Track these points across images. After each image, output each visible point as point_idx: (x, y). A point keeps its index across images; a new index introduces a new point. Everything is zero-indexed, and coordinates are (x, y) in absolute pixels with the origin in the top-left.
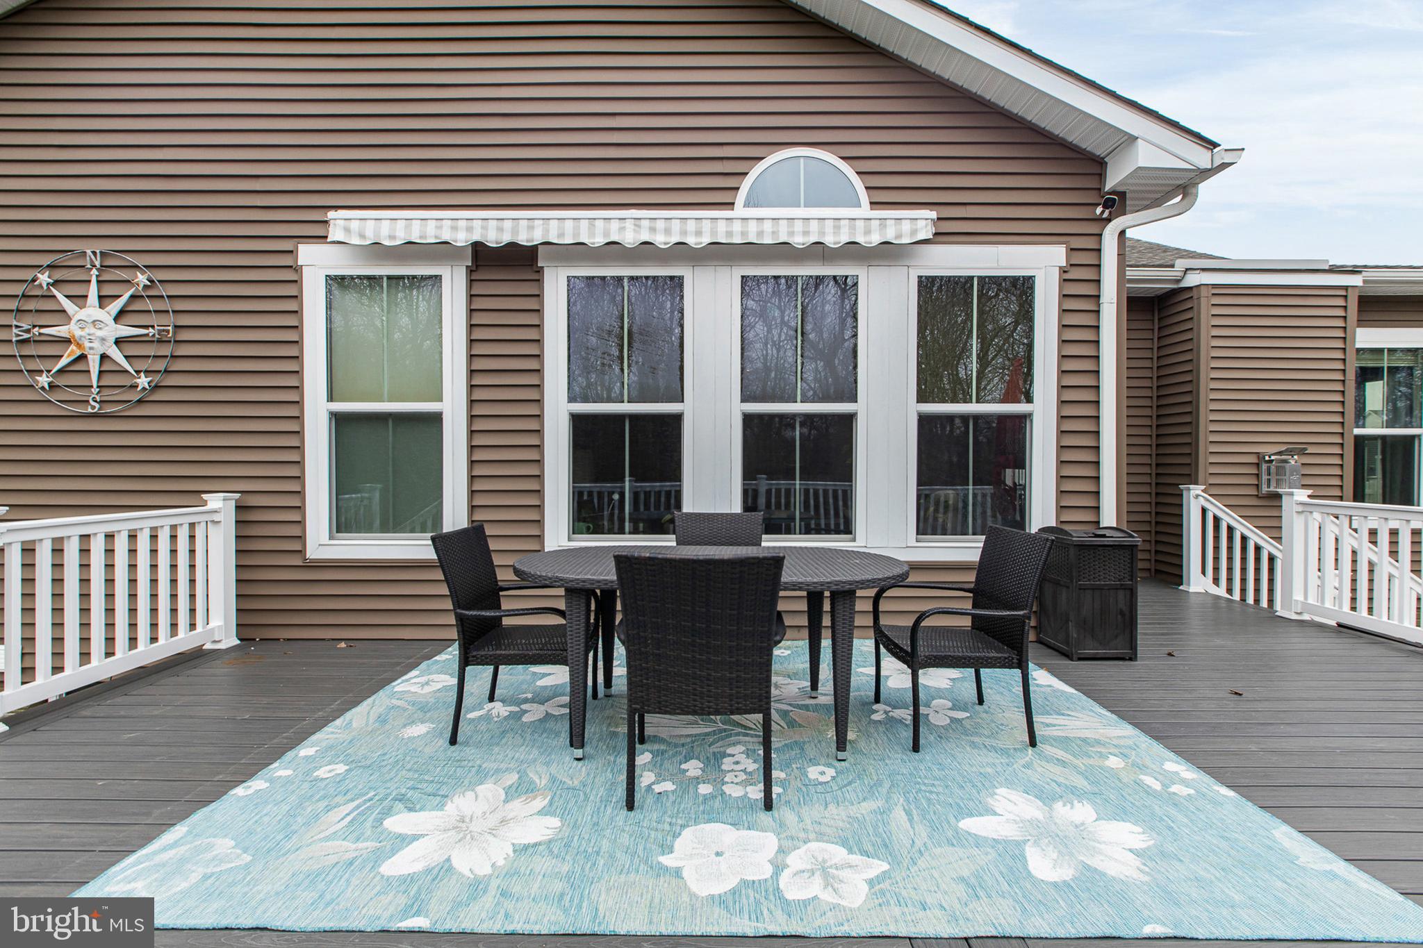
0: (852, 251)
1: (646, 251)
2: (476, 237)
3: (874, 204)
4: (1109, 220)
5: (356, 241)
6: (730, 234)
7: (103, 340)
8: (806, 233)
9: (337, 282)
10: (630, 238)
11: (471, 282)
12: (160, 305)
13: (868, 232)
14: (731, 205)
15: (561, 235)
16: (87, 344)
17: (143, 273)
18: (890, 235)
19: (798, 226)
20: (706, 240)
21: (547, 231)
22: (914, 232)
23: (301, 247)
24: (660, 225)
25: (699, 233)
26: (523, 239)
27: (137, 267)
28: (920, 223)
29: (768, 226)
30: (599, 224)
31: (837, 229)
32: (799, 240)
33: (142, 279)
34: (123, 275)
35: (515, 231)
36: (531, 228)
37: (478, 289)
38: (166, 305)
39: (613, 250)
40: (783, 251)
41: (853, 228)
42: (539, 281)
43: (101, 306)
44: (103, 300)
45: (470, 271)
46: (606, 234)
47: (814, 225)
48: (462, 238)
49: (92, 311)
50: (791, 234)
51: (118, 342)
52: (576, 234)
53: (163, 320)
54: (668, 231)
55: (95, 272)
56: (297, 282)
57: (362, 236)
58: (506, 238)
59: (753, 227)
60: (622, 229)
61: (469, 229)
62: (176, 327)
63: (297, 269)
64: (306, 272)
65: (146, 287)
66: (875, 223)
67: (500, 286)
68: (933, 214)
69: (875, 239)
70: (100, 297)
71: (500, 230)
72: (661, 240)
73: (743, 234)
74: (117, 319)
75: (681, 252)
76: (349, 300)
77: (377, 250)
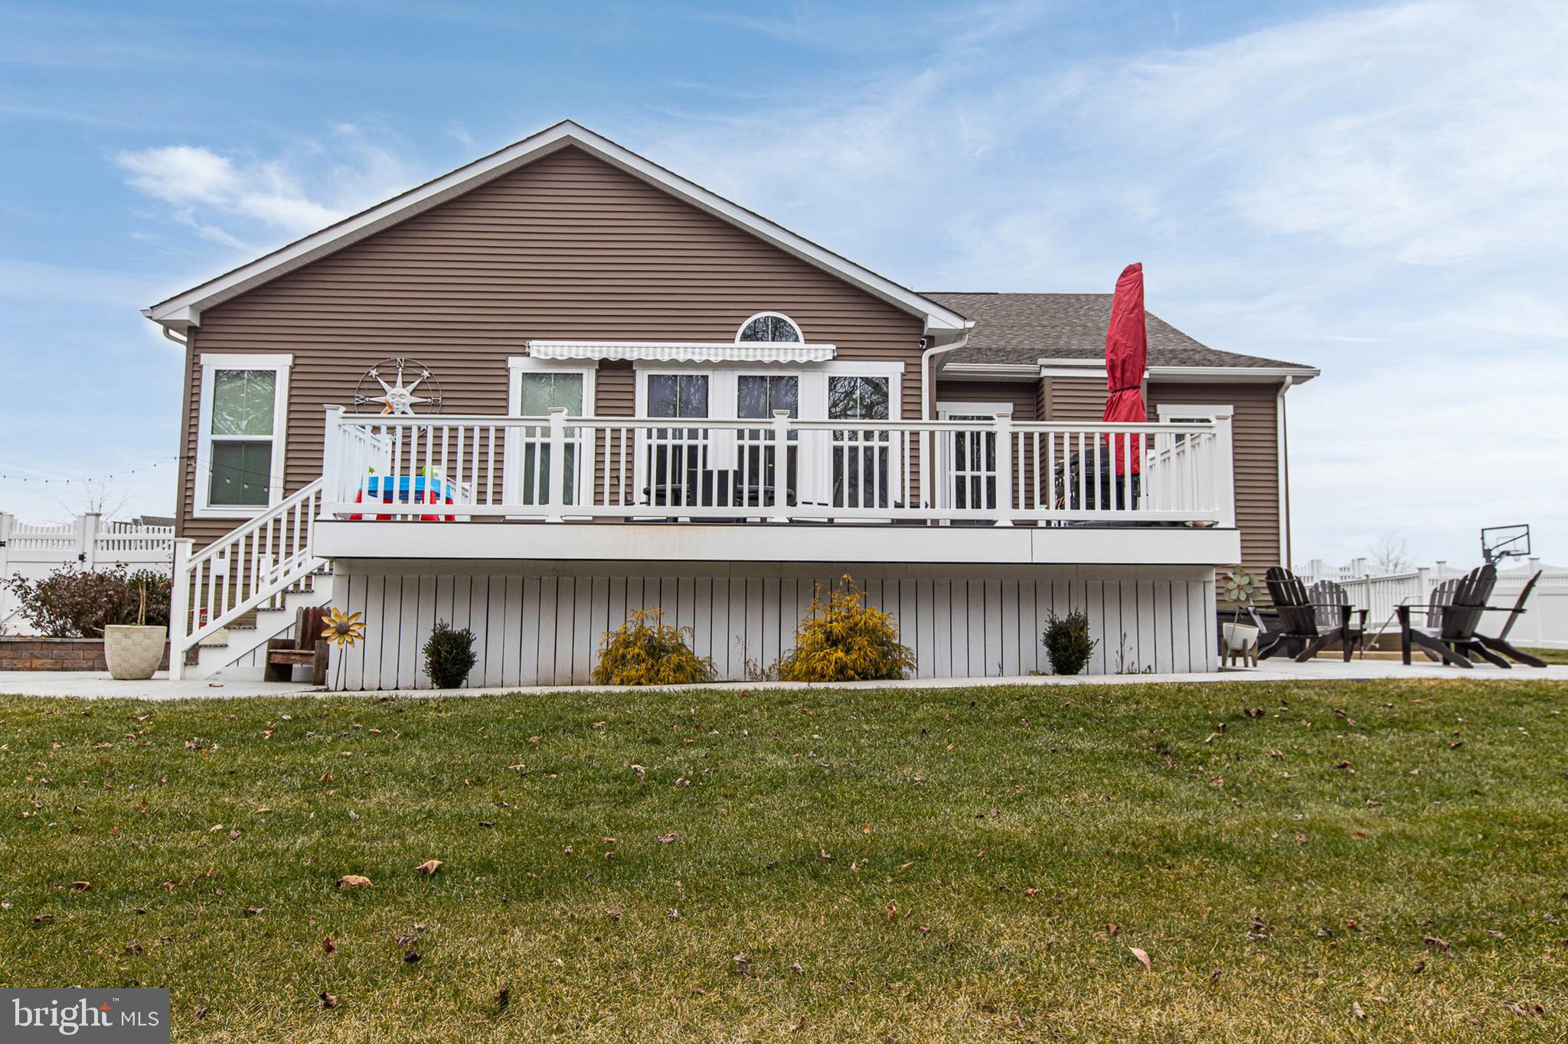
0: (793, 364)
1: (690, 364)
2: (604, 356)
3: (807, 341)
4: (925, 350)
5: (543, 357)
6: (732, 356)
7: (404, 404)
8: (770, 356)
9: (527, 376)
10: (682, 357)
11: (598, 377)
12: (434, 387)
13: (801, 355)
14: (733, 340)
15: (647, 355)
16: (395, 406)
17: (427, 370)
18: (812, 357)
19: (766, 352)
20: (720, 359)
21: (640, 353)
22: (824, 356)
23: (510, 358)
24: (697, 350)
25: (716, 355)
26: (628, 357)
27: (423, 367)
28: (824, 351)
29: (751, 352)
30: (666, 350)
31: (786, 354)
32: (766, 359)
33: (426, 373)
34: (416, 371)
35: (624, 353)
36: (632, 351)
37: (602, 380)
38: (440, 387)
39: (674, 363)
40: (759, 364)
41: (793, 354)
42: (634, 377)
43: (404, 387)
44: (405, 384)
45: (597, 371)
46: (670, 355)
47: (774, 352)
48: (597, 357)
49: (399, 389)
50: (763, 356)
51: (412, 405)
52: (655, 355)
53: (436, 394)
54: (701, 354)
55: (400, 369)
56: (507, 376)
57: (546, 354)
58: (620, 357)
59: (743, 352)
60: (678, 353)
61: (601, 352)
62: (443, 398)
63: (508, 370)
64: (512, 372)
65: (428, 377)
66: (805, 351)
67: (616, 380)
68: (834, 347)
69: (804, 359)
70: (403, 382)
71: (616, 352)
72: (697, 358)
73: (739, 356)
74: (411, 394)
75: (707, 364)
76: (532, 385)
77: (554, 362)
